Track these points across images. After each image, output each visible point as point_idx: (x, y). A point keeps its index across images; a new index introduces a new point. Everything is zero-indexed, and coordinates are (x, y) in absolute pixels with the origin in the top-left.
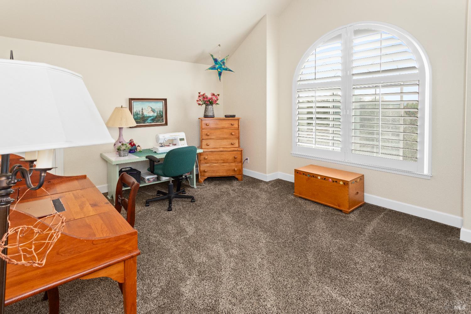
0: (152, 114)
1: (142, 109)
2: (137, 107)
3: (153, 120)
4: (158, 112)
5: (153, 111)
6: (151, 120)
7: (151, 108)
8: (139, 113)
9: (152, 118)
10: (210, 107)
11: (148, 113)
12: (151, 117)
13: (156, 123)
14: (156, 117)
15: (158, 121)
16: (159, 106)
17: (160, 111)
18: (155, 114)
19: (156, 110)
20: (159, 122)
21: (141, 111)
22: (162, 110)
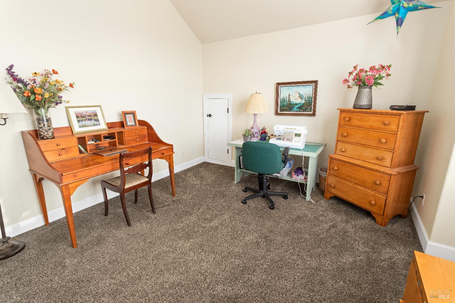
0: (299, 101)
1: (289, 96)
2: (284, 92)
3: (300, 108)
4: (307, 98)
5: (301, 97)
6: (297, 108)
7: (299, 93)
8: (285, 99)
9: (299, 105)
10: (366, 91)
11: (296, 100)
12: (297, 104)
13: (303, 112)
14: (303, 105)
15: (305, 110)
16: (307, 91)
17: (309, 97)
18: (303, 102)
19: (304, 96)
20: (307, 110)
21: (288, 97)
22: (311, 96)
